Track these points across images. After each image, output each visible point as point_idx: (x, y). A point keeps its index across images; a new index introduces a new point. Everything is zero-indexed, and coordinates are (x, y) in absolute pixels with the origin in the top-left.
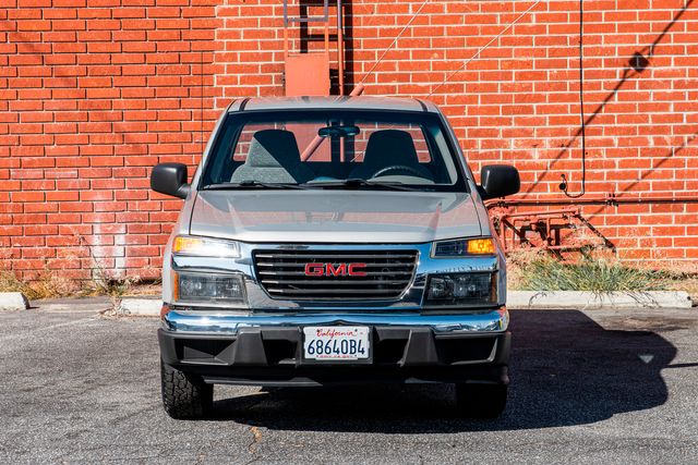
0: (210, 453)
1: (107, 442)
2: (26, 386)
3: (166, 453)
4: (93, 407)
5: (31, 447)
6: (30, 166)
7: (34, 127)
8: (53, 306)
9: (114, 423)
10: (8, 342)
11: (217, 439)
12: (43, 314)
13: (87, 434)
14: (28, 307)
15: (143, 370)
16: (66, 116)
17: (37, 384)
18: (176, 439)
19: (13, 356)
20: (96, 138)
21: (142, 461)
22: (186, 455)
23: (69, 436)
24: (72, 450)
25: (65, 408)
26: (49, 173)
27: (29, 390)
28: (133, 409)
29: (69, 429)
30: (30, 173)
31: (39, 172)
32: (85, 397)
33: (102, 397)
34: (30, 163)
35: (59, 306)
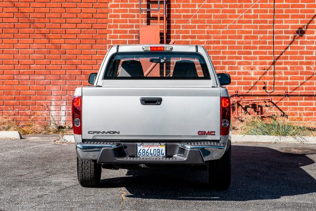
0: (102, 206)
1: (56, 200)
2: (20, 174)
3: (82, 205)
4: (50, 184)
5: (21, 201)
6: (23, 74)
7: (25, 56)
8: (33, 138)
9: (59, 191)
10: (12, 154)
11: (106, 199)
12: (28, 141)
13: (46, 196)
14: (21, 138)
15: (73, 167)
16: (41, 51)
17: (25, 173)
18: (87, 199)
19: (14, 160)
20: (54, 62)
21: (71, 209)
22: (91, 207)
23: (38, 197)
24: (40, 203)
25: (37, 184)
26: (32, 77)
27: (21, 176)
28: (68, 185)
29: (39, 193)
30: (23, 77)
31: (27, 77)
32: (46, 179)
33: (54, 179)
34: (24, 72)
35: (35, 138)
